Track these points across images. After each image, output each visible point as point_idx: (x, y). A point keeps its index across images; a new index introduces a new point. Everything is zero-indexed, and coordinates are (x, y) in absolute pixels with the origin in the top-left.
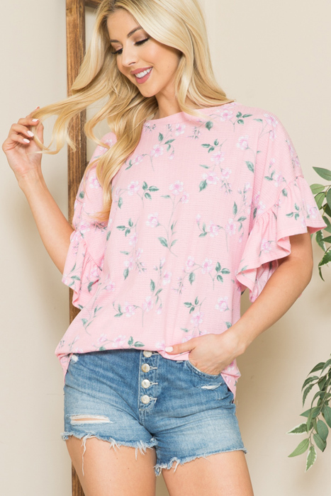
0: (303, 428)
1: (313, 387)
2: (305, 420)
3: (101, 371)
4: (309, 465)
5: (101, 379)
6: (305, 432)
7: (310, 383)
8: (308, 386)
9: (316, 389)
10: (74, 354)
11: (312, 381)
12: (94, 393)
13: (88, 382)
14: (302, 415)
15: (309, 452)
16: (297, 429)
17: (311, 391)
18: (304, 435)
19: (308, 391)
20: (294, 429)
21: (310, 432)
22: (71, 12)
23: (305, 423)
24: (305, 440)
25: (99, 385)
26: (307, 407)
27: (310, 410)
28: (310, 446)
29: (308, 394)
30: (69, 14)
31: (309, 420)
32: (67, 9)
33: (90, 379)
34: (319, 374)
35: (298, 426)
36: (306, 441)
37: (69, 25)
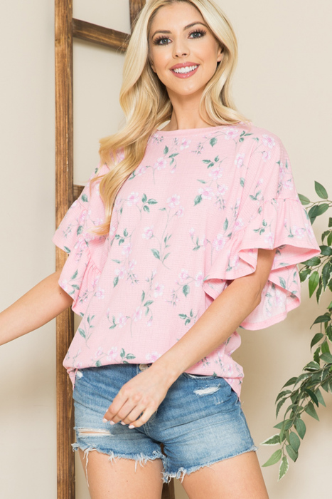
0: (276, 440)
1: (286, 400)
2: (278, 432)
3: (103, 386)
4: (281, 474)
5: (103, 394)
6: (278, 443)
7: (283, 397)
8: (281, 399)
9: (289, 402)
10: (79, 370)
11: (285, 395)
12: (97, 408)
13: (91, 397)
14: (276, 427)
15: (282, 462)
16: (270, 440)
17: (284, 404)
18: (277, 446)
19: (282, 405)
20: (268, 440)
21: (282, 443)
22: (59, 42)
23: (278, 434)
24: (277, 451)
25: (102, 400)
26: (280, 419)
27: (283, 422)
28: (282, 456)
29: (281, 407)
30: (58, 45)
31: (282, 431)
32: (56, 40)
33: (93, 394)
34: (292, 388)
35: (272, 438)
36: (279, 452)
37: (58, 55)
